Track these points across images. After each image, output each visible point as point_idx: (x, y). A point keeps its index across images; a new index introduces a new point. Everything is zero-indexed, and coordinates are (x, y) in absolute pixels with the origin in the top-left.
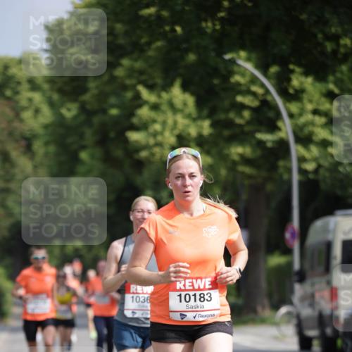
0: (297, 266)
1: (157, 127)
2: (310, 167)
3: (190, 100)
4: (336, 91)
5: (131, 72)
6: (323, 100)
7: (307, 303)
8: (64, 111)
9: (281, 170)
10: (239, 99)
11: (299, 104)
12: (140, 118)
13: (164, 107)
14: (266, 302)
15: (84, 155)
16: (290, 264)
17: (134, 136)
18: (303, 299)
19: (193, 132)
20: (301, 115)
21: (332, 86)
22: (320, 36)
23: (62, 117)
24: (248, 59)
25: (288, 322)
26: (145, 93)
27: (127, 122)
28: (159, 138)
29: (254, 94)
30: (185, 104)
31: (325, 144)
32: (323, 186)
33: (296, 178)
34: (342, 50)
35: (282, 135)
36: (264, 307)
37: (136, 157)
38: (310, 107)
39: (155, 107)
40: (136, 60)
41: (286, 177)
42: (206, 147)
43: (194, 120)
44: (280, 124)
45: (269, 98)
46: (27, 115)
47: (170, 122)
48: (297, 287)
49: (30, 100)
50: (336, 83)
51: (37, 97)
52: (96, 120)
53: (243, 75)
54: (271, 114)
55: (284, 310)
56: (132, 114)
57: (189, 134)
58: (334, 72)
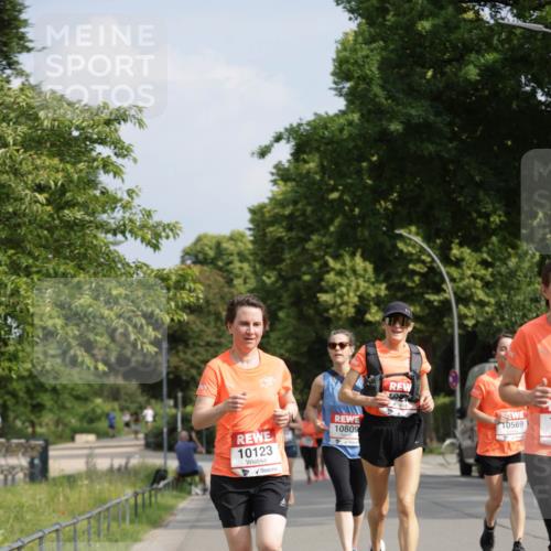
0: (458, 405)
1: (344, 289)
2: (470, 323)
3: (370, 267)
4: (489, 260)
5: (320, 245)
6: (479, 266)
7: (467, 435)
8: (264, 278)
9: (446, 325)
10: (411, 266)
11: (460, 271)
12: (328, 282)
13: (348, 273)
14: (434, 435)
15: (281, 314)
16: (453, 403)
17: (324, 297)
18: (463, 433)
19: (372, 293)
20: (462, 279)
21: (485, 256)
22: (475, 215)
23: (263, 282)
24: (417, 234)
25: (452, 453)
26: (331, 262)
27: (317, 285)
28: (346, 298)
29: (423, 262)
30: (365, 270)
31: (482, 304)
32: (480, 338)
33: (457, 331)
34: (493, 226)
35: (446, 295)
36: (431, 440)
37: (326, 315)
38: (469, 272)
39: (340, 273)
40: (324, 236)
41: (449, 331)
42: (382, 306)
43: (373, 283)
44: (444, 286)
45: (435, 265)
46: (237, 282)
47: (354, 284)
48: (459, 421)
49: (241, 269)
50: (488, 254)
51: (246, 266)
52: (291, 285)
53: (414, 246)
54: (437, 279)
55: (448, 442)
56: (322, 279)
57: (369, 295)
58: (487, 244)
